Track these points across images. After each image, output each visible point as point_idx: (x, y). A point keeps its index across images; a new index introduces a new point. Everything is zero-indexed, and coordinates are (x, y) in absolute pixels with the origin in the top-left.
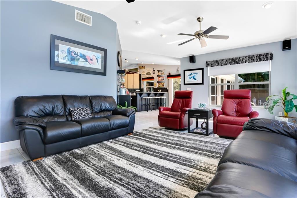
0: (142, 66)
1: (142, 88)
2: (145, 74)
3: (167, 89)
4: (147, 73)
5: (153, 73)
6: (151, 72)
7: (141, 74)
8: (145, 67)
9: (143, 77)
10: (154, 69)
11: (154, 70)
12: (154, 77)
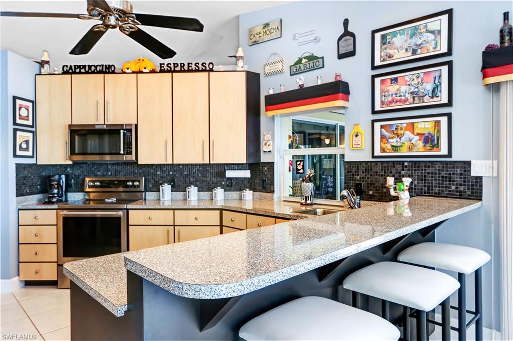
0: (267, 25)
1: (264, 159)
2: (280, 72)
3: (474, 173)
4: (299, 62)
5: (341, 57)
6: (327, 49)
7: (258, 76)
8: (280, 28)
9: (271, 92)
10: (346, 23)
11: (347, 34)
12: (346, 85)
